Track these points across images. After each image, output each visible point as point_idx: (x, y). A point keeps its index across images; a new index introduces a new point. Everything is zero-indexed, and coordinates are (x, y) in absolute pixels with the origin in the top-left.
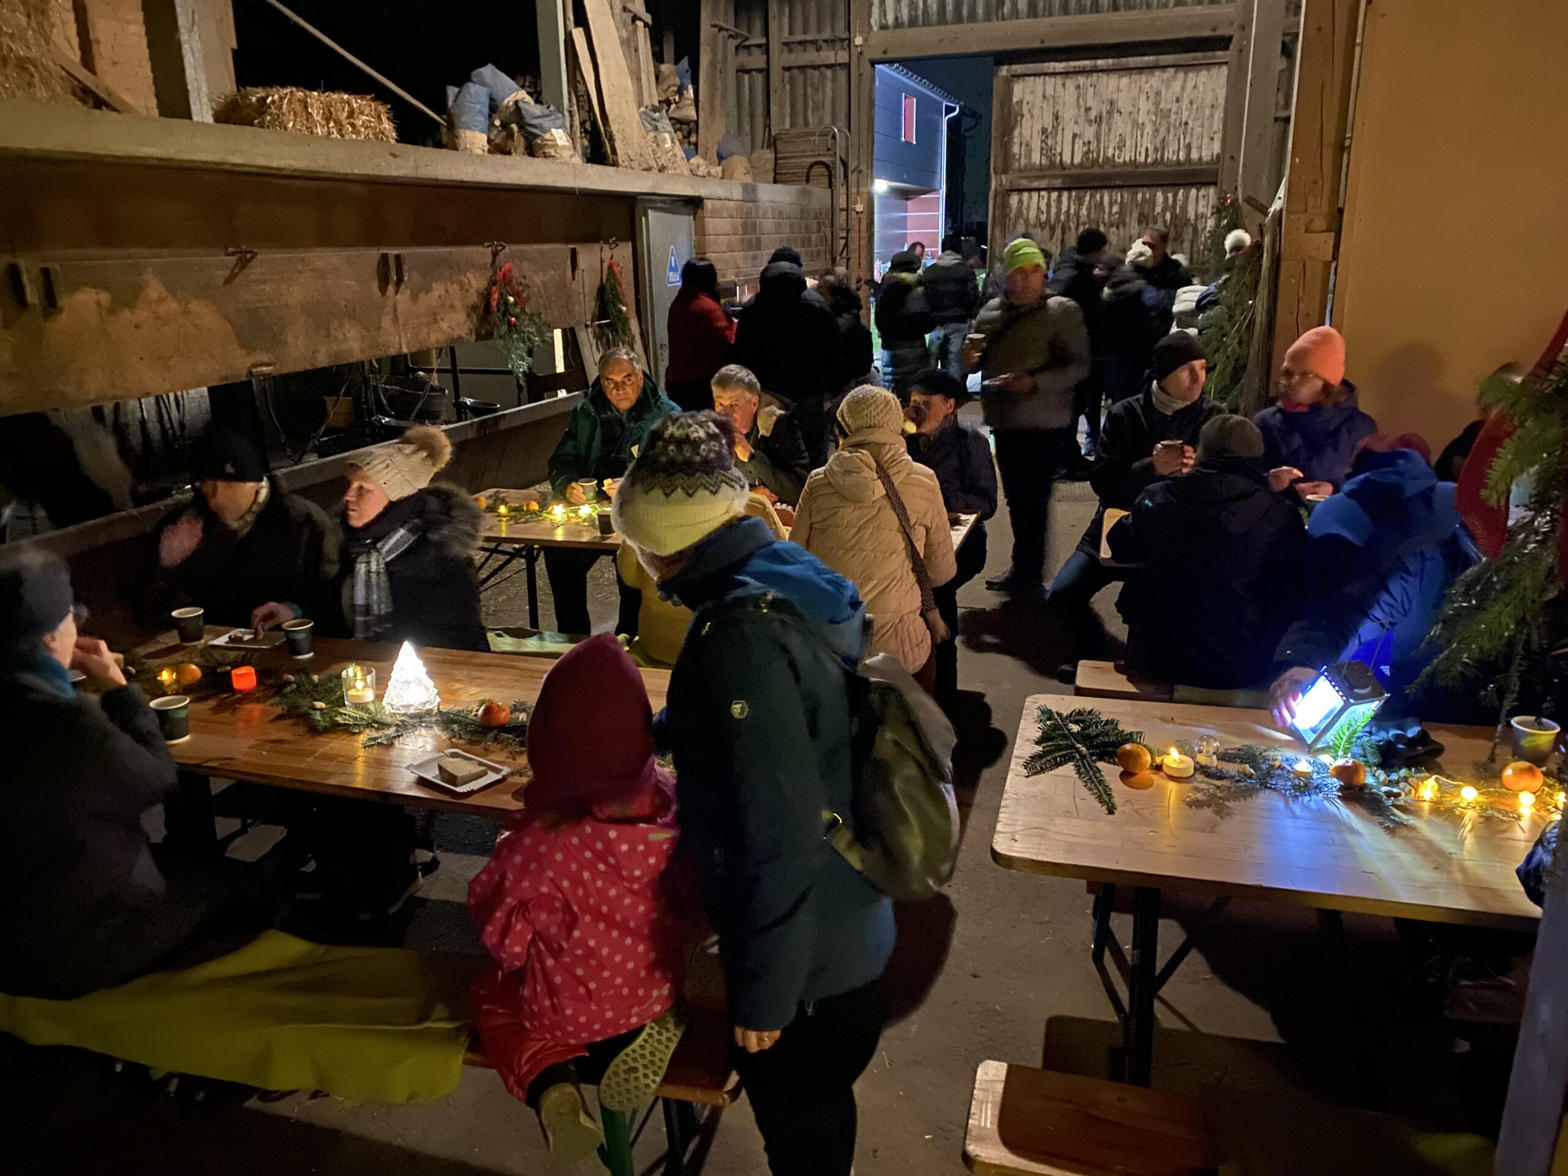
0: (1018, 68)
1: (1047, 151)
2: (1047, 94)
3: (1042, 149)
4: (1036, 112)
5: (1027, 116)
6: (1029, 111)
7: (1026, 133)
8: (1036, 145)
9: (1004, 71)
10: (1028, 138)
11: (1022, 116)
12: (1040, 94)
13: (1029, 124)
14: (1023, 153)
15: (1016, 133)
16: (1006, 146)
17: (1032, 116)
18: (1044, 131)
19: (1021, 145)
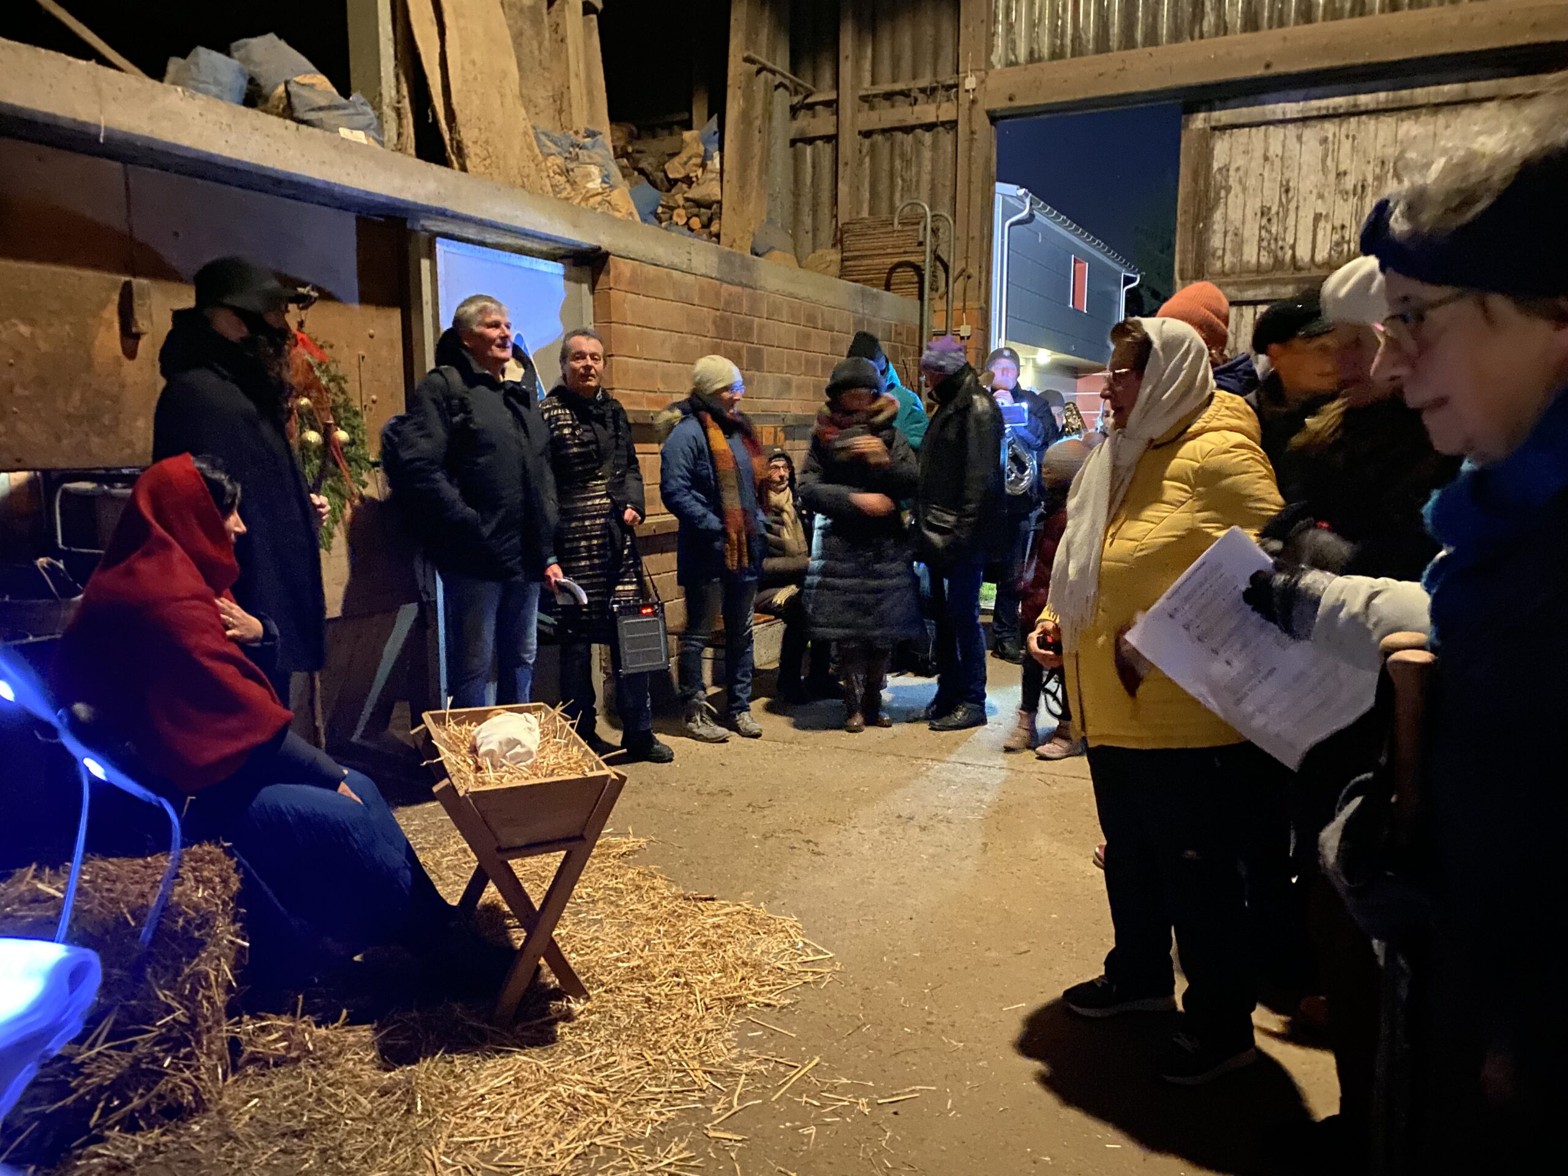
0: (1223, 116)
1: (1269, 242)
2: (1271, 154)
3: (1261, 239)
4: (1252, 182)
5: (1236, 188)
6: (1240, 181)
7: (1235, 215)
8: (1251, 231)
9: (1199, 121)
10: (1238, 224)
11: (1228, 190)
12: (1258, 154)
13: (1240, 201)
14: (1229, 246)
15: (1218, 216)
16: (1201, 239)
17: (1244, 189)
18: (1264, 212)
19: (1225, 233)
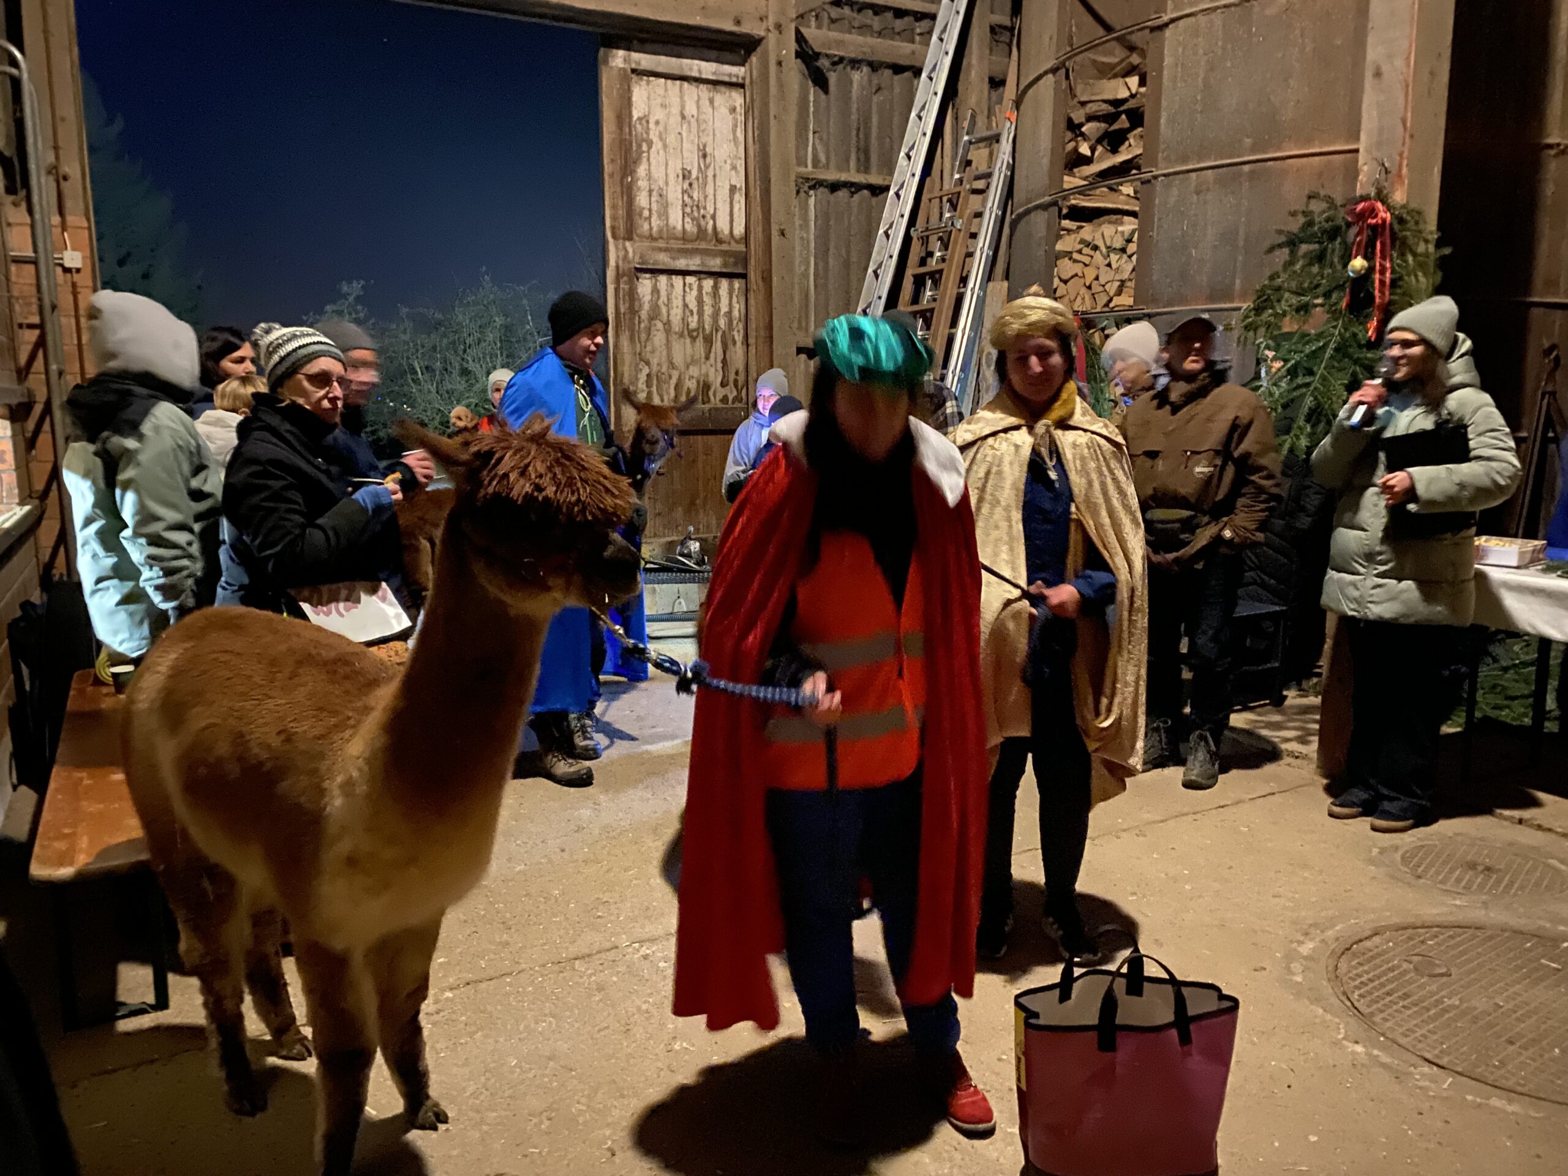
0: (644, 60)
1: (693, 209)
2: (687, 113)
3: (684, 205)
4: (671, 139)
5: (657, 145)
6: (661, 139)
7: (658, 173)
8: (674, 194)
9: (619, 59)
10: (661, 183)
11: (650, 144)
12: (675, 110)
13: (662, 158)
14: (654, 207)
15: (642, 171)
16: (628, 192)
17: (665, 146)
18: (686, 175)
19: (650, 191)
